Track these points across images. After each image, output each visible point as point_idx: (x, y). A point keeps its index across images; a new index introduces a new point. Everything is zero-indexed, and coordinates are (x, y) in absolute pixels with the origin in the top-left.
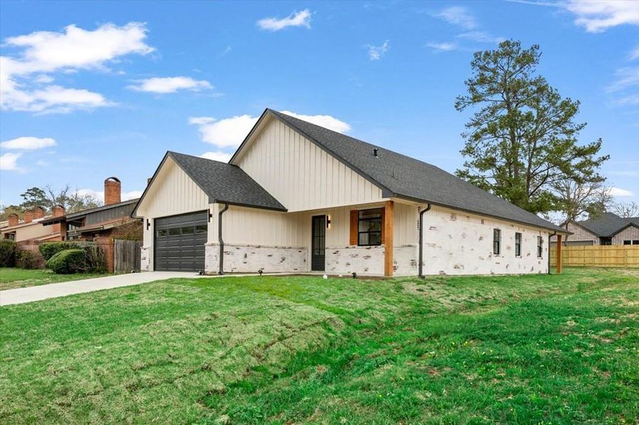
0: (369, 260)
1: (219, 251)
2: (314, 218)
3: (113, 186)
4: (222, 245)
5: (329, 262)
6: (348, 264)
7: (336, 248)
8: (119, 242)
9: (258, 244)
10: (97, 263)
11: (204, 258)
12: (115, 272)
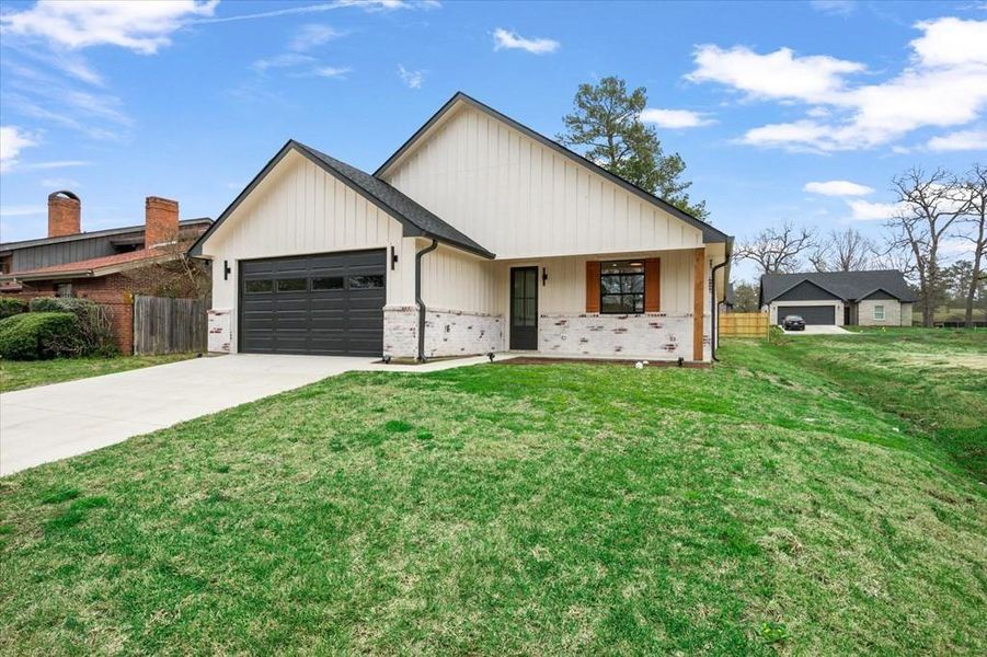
0: (624, 335)
1: (417, 321)
2: (513, 270)
3: (64, 205)
4: (422, 311)
5: (548, 337)
6: (584, 341)
7: (560, 316)
8: (144, 302)
9: (458, 310)
10: (101, 339)
11: (382, 333)
12: (136, 354)
